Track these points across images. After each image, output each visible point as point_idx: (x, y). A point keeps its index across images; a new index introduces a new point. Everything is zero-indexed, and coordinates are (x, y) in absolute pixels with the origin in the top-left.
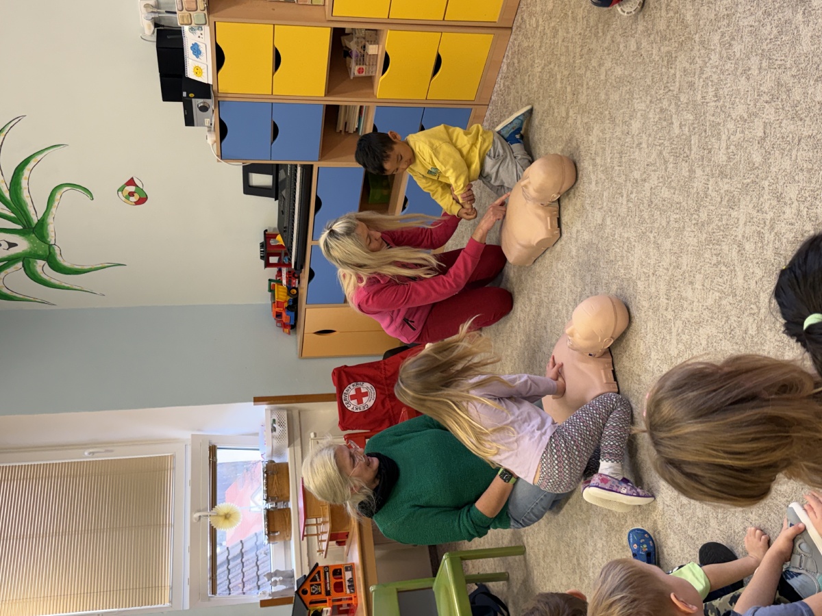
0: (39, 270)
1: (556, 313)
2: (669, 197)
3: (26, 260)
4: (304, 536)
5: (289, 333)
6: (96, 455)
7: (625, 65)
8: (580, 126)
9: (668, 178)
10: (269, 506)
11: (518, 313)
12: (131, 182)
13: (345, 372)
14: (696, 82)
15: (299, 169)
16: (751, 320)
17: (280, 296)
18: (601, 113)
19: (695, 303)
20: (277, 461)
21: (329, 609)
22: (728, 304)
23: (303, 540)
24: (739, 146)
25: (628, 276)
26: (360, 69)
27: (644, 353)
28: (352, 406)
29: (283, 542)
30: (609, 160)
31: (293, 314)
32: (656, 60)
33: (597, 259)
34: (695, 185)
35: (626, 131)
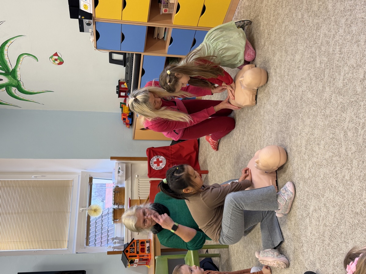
0: (13, 91)
1: (251, 141)
2: (311, 98)
3: (7, 87)
5: (129, 128)
6: (37, 177)
7: (295, 25)
8: (270, 51)
9: (312, 88)
10: (115, 207)
11: (234, 135)
12: (56, 54)
13: (152, 150)
14: (331, 42)
15: (134, 55)
17: (125, 111)
18: (281, 47)
19: (319, 155)
20: (120, 186)
21: (138, 260)
22: (336, 160)
24: (349, 80)
25: (287, 132)
26: (165, 10)
27: (292, 172)
28: (154, 167)
29: (120, 224)
30: (283, 72)
31: (131, 119)
32: (311, 25)
33: (273, 120)
34: (325, 95)
35: (293, 59)
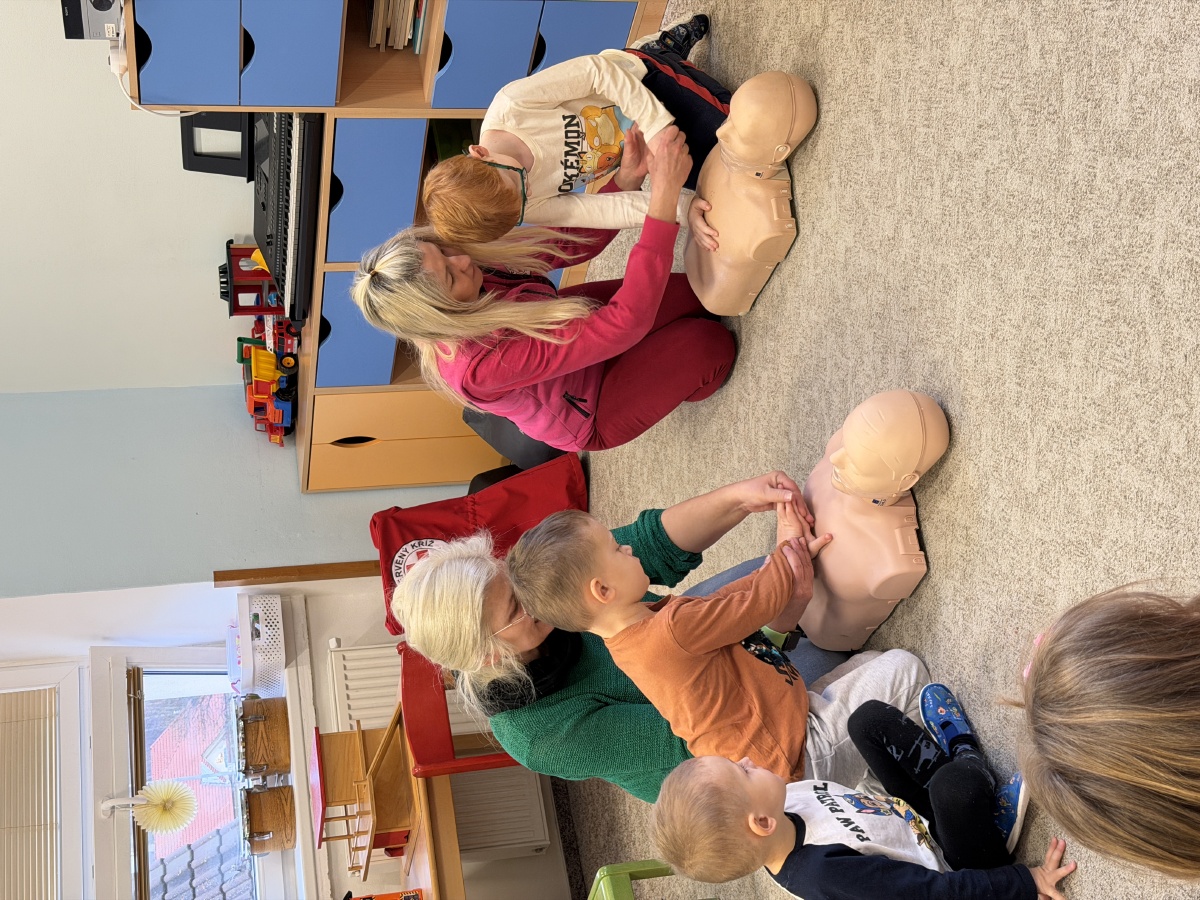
1: (808, 407)
2: (1022, 188)
4: (321, 840)
5: (282, 444)
8: (849, 45)
10: (251, 783)
11: (735, 405)
13: (398, 522)
15: (296, 122)
16: (1176, 428)
17: (262, 372)
20: (263, 695)
22: (1133, 396)
23: (320, 847)
24: (1152, 95)
27: (975, 486)
29: (279, 853)
30: (906, 115)
31: (288, 406)
33: (885, 305)
34: (1071, 168)
35: (939, 59)
